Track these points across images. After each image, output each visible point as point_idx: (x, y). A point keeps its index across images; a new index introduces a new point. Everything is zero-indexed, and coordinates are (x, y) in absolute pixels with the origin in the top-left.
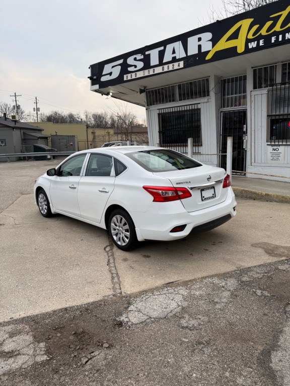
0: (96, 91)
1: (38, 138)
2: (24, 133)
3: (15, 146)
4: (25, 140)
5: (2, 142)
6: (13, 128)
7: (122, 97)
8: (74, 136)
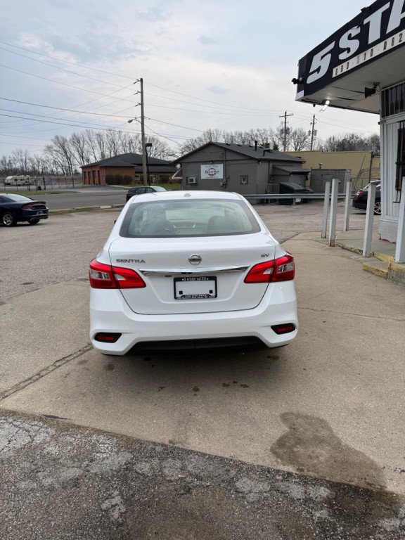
0: (303, 100)
1: (291, 174)
2: (274, 167)
3: (257, 185)
4: (273, 176)
5: (244, 180)
6: (259, 161)
7: (353, 106)
8: (345, 170)
